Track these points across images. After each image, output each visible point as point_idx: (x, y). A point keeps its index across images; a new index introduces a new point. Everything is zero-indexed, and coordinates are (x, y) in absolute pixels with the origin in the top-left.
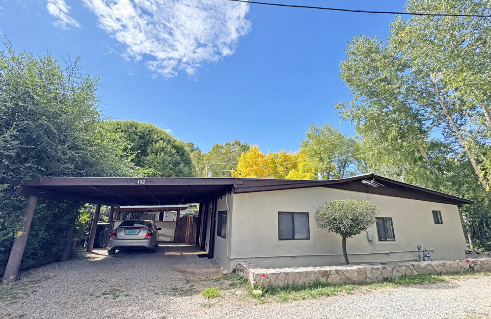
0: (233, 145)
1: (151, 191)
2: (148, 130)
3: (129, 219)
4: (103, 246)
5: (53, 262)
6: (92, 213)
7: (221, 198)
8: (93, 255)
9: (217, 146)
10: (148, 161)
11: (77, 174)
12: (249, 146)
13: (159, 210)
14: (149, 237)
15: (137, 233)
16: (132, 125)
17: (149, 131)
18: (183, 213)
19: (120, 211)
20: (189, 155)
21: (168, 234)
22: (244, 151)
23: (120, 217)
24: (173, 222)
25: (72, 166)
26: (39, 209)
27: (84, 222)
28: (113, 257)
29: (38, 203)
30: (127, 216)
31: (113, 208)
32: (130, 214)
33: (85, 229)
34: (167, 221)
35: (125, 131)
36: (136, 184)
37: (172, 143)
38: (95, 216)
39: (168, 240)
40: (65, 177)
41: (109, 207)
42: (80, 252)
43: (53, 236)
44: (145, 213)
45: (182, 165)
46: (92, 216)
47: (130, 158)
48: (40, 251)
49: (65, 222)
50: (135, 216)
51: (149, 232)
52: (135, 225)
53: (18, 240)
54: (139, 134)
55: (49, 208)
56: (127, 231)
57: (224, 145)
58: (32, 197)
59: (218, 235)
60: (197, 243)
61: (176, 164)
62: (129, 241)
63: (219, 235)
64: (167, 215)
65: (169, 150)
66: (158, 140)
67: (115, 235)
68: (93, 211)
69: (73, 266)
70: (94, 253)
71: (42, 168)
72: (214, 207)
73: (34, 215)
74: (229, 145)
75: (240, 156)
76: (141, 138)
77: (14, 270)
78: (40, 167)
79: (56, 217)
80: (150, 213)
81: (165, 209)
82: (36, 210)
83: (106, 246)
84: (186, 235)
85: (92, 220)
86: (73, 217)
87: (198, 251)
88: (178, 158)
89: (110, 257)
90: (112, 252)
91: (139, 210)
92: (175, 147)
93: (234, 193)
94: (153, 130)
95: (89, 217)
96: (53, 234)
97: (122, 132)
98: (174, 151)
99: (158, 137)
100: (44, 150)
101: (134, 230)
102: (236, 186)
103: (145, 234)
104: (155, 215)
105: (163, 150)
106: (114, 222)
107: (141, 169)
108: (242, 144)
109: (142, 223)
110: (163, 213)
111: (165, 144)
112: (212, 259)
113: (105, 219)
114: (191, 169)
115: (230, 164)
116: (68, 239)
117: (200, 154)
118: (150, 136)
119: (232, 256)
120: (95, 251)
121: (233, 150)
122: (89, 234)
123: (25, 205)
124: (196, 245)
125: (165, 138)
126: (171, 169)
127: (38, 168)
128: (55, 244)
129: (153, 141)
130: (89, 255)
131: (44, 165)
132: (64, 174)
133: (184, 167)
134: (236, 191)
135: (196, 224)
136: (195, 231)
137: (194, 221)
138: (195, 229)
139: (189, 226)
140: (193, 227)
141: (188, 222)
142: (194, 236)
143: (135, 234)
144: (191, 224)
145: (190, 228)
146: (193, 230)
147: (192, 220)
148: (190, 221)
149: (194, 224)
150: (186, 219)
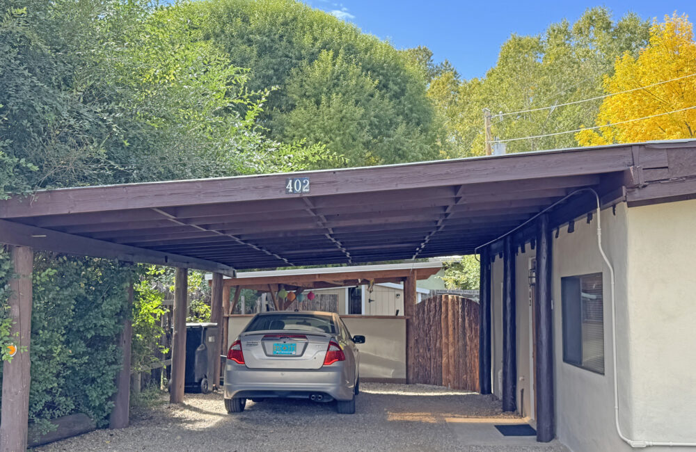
0: (580, 32)
1: (328, 217)
2: (281, 20)
3: (264, 311)
4: (210, 389)
5: (98, 428)
6: (167, 295)
7: (571, 230)
8: (187, 414)
9: (520, 46)
10: (296, 126)
11: (118, 176)
12: (648, 27)
13: (349, 280)
14: (335, 364)
15: (299, 353)
16: (232, 13)
17: (285, 24)
18: (423, 288)
19: (239, 286)
20: (421, 90)
21: (385, 357)
22: (629, 47)
23: (239, 307)
24: (396, 317)
25: (102, 151)
26: (42, 284)
27: (151, 320)
28: (242, 419)
29: (37, 269)
30: (258, 302)
31: (218, 276)
32: (264, 295)
33: (158, 340)
34: (373, 314)
35: (217, 36)
36: (283, 196)
37: (362, 55)
38: (178, 302)
39: (389, 373)
40: (88, 186)
41: (209, 276)
42: (156, 404)
43: (86, 359)
44: (307, 291)
45: (402, 128)
46: (168, 302)
47: (251, 115)
48: (63, 399)
49: (107, 320)
50: (281, 299)
51: (333, 348)
52: (287, 327)
53: (11, 368)
54: (258, 37)
55: (63, 280)
56: (270, 345)
57: (544, 38)
58: (21, 250)
59: (565, 360)
60: (486, 390)
61: (381, 127)
62: (278, 374)
63: (574, 358)
64: (373, 296)
65: (354, 82)
66: (315, 50)
67: (237, 355)
68: (168, 289)
69: (146, 443)
70: (189, 407)
71: (30, 165)
72: (544, 262)
73: (34, 299)
74: (565, 32)
75: (612, 73)
76: (264, 50)
77: (18, 445)
78: (23, 160)
79: (84, 305)
80: (319, 292)
81: (366, 279)
82: (35, 287)
83: (216, 388)
84: (444, 359)
85: (170, 315)
86: (126, 306)
87: (493, 414)
88: (388, 107)
89: (234, 418)
90: (236, 405)
91: (290, 283)
92: (371, 69)
93: (630, 205)
94: (295, 19)
95: (163, 307)
96: (84, 354)
97: (207, 38)
98: (370, 83)
99: (315, 39)
100: (27, 110)
101: (288, 342)
102: (637, 176)
103: (323, 354)
104: (335, 297)
105: (335, 85)
106: (228, 318)
107: (286, 149)
108: (614, 24)
109: (305, 319)
110: (360, 291)
111: (339, 61)
112: (552, 443)
113: (202, 310)
114: (433, 139)
115: (572, 108)
116: (122, 367)
117: (455, 83)
118: (290, 42)
119: (636, 435)
120: (192, 401)
121: (580, 51)
122: (170, 352)
123: (8, 272)
124: (483, 392)
125: (336, 40)
126: (367, 145)
127: (18, 166)
128: (93, 380)
129: (300, 58)
130: (178, 413)
131: (31, 157)
132: (85, 179)
133: (407, 134)
134: (638, 195)
135: (473, 325)
136: (473, 346)
137: (466, 314)
138: (471, 340)
139: (451, 332)
140: (464, 334)
141: (447, 317)
142: (470, 363)
143: (294, 353)
144: (456, 323)
145: (454, 339)
146: (465, 345)
147: (458, 312)
148: (450, 314)
149: (467, 325)
150: (438, 309)
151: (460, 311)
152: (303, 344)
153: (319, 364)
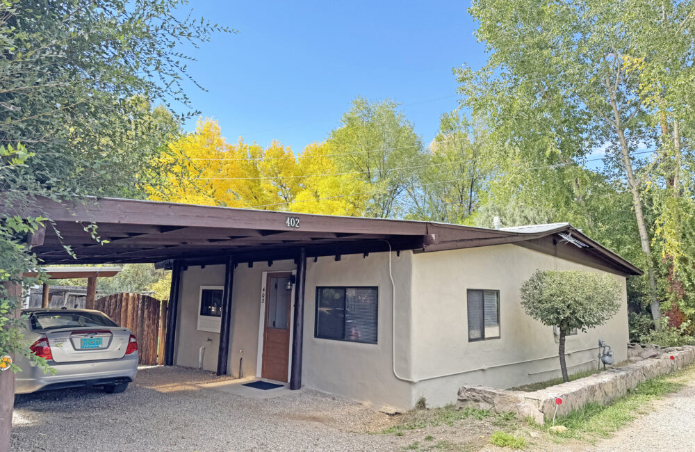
14: (134, 352)
15: (105, 346)
51: (133, 340)
56: (77, 339)
59: (318, 336)
60: (170, 362)
72: (301, 277)
101: (96, 336)
103: (125, 346)
112: (302, 389)
124: (168, 364)
135: (152, 316)
136: (150, 331)
137: (146, 307)
138: (148, 326)
139: (129, 321)
140: (143, 323)
141: (126, 310)
142: (146, 344)
143: (100, 346)
144: (135, 315)
145: (132, 326)
146: (143, 331)
147: (138, 306)
148: (130, 307)
149: (146, 315)
150: (118, 304)
151: (140, 305)
152: (109, 338)
153: (123, 353)
